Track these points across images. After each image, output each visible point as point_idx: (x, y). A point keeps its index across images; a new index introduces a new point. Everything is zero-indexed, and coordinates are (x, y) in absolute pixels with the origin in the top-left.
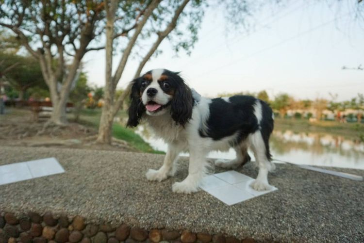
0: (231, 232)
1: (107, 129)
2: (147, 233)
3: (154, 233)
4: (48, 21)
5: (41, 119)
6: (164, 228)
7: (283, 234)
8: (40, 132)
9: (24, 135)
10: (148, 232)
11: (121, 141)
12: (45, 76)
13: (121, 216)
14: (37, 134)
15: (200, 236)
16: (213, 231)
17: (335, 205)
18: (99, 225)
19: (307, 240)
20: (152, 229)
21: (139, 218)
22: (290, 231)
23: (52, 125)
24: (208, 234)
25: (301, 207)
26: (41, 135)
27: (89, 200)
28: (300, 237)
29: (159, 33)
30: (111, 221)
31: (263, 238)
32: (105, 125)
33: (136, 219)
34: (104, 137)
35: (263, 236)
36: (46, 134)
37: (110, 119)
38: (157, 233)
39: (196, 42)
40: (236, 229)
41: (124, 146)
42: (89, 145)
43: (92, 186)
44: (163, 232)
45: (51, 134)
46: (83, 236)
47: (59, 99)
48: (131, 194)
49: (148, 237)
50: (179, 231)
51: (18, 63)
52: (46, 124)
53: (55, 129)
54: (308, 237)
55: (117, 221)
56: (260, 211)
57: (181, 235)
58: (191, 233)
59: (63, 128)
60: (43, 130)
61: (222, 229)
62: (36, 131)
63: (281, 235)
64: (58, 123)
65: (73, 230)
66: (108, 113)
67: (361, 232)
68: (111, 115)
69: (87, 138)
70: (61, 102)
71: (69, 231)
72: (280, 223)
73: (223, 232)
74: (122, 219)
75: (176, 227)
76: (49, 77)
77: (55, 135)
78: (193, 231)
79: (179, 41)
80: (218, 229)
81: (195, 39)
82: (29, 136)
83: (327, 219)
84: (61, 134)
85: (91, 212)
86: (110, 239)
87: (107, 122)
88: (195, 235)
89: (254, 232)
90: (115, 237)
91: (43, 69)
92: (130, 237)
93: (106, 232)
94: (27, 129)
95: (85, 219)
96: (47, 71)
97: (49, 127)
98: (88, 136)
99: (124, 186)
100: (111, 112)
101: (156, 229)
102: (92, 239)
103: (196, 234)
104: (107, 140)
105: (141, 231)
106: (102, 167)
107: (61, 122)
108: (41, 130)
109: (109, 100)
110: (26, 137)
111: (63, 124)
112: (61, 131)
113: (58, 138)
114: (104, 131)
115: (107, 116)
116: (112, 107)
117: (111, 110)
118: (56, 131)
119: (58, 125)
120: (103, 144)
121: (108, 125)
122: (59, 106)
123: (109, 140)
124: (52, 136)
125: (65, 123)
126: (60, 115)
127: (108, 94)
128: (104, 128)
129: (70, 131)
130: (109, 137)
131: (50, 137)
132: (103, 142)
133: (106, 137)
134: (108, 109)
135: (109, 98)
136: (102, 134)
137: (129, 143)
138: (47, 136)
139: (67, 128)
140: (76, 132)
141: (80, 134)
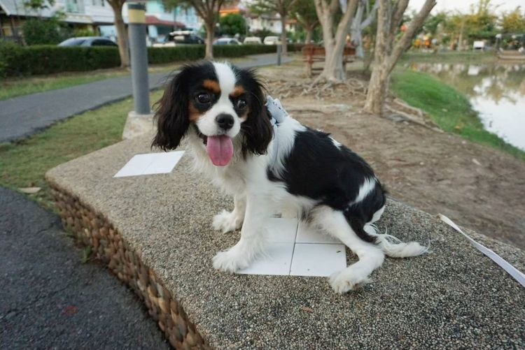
1: (377, 92)
5: (314, 72)
8: (305, 91)
9: (285, 96)
12: (319, 11)
14: (302, 93)
23: (323, 81)
26: (305, 95)
32: (374, 87)
34: (373, 103)
36: (313, 94)
37: (383, 78)
45: (317, 96)
47: (334, 43)
52: (316, 80)
53: (326, 86)
59: (334, 86)
62: (302, 90)
64: (331, 78)
66: (380, 68)
68: (384, 71)
70: (336, 48)
76: (322, 12)
77: (321, 96)
82: (292, 96)
84: (329, 96)
87: (378, 83)
91: (317, 2)
94: (293, 86)
96: (320, 4)
97: (318, 84)
100: (384, 67)
104: (376, 109)
107: (336, 77)
108: (307, 89)
109: (383, 48)
110: (288, 97)
111: (338, 81)
112: (330, 91)
113: (325, 100)
114: (373, 95)
115: (379, 74)
116: (386, 57)
117: (385, 63)
118: (325, 90)
119: (331, 81)
120: (370, 114)
121: (379, 87)
122: (333, 55)
123: (381, 109)
124: (318, 98)
125: (341, 78)
126: (333, 69)
127: (383, 37)
128: (374, 91)
129: (344, 91)
130: (381, 104)
131: (315, 98)
132: (371, 112)
133: (375, 105)
134: (380, 61)
135: (383, 43)
136: (371, 100)
137: (425, 112)
138: (312, 97)
139: (340, 86)
140: (351, 93)
141: (356, 95)
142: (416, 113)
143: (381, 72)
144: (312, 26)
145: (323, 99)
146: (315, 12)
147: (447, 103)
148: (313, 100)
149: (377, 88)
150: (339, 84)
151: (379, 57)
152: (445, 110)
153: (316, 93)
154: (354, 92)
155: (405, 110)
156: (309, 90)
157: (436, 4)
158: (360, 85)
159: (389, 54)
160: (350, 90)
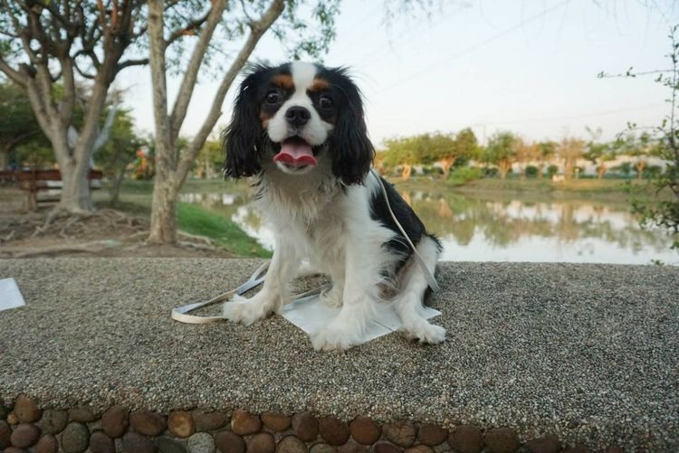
0: (327, 407)
1: (166, 215)
2: (163, 420)
3: (176, 419)
4: (35, 9)
5: (41, 205)
6: (194, 408)
7: (429, 405)
8: (39, 229)
9: (8, 237)
10: (167, 417)
11: (198, 237)
12: (41, 119)
13: (111, 388)
14: (36, 232)
15: (266, 419)
16: (291, 408)
17: (545, 337)
18: (66, 410)
19: (475, 413)
20: (172, 411)
21: (145, 390)
22: (443, 398)
23: (65, 214)
24: (281, 415)
25: (478, 347)
26: (41, 235)
27: (55, 360)
28: (462, 409)
29: (252, 25)
30: (90, 401)
31: (390, 416)
32: (161, 209)
33: (140, 392)
34: (162, 231)
35: (389, 412)
36: (54, 232)
37: (170, 197)
38: (182, 419)
39: (332, 42)
40: (337, 401)
41: (204, 246)
42: (133, 248)
43: (71, 330)
44: (197, 414)
45: (62, 233)
46: (39, 433)
47: (74, 163)
48: (144, 342)
49: (167, 428)
50: (226, 411)
52: (51, 214)
53: (70, 221)
54: (477, 409)
55: (102, 399)
56: (394, 360)
57: (230, 418)
58: (249, 415)
59: (84, 219)
60: (47, 225)
61: (308, 403)
62: (34, 228)
63: (424, 407)
64: (76, 210)
65: (18, 423)
66: (165, 185)
67: (583, 389)
68: (171, 189)
69: (133, 236)
70: (77, 169)
71: (9, 425)
72: (428, 381)
73: (310, 408)
74: (111, 395)
75: (217, 404)
76: (49, 121)
77: (68, 233)
78: (251, 411)
79: (299, 40)
80: (300, 404)
81: (329, 34)
82: (19, 238)
83: (524, 368)
84: (81, 232)
85: (50, 384)
86: (94, 435)
87: (165, 204)
88: (257, 418)
89: (371, 406)
90: (102, 430)
91: (37, 107)
92: (131, 429)
93: (83, 423)
94: (14, 225)
95: (37, 400)
96: (43, 111)
97: (57, 218)
98: (135, 231)
99: (137, 325)
100: (171, 184)
101: (179, 410)
102: (57, 436)
103: (260, 416)
104: (167, 238)
105: (151, 416)
106: (105, 291)
107: (82, 207)
108: (41, 226)
109: (165, 161)
110: (11, 239)
111: (87, 213)
112: (80, 226)
113: (77, 238)
114: (161, 220)
115: (165, 192)
116: (171, 173)
117: (171, 179)
118: (73, 225)
119: (77, 214)
120: (160, 244)
121: (167, 209)
122: (74, 178)
123: (173, 237)
124: (65, 236)
125: (90, 209)
126: (78, 195)
127: (163, 149)
128: (160, 215)
129: (101, 225)
130: (172, 230)
131: (60, 237)
132: (161, 242)
133: (165, 232)
134: (164, 178)
135: (166, 156)
136: (158, 226)
137: (213, 240)
138: (54, 236)
139: (94, 219)
140: (112, 226)
141: (120, 228)
142: (204, 242)
143: (167, 190)
144: (8, 146)
145: (73, 237)
146: (35, 122)
147: (223, 231)
148: (59, 241)
149: (165, 211)
150: (90, 217)
151: (162, 173)
152: (225, 239)
153: (60, 230)
154: (116, 226)
155: (188, 239)
156: (45, 227)
157: (221, 114)
159: (175, 170)
160: (108, 223)
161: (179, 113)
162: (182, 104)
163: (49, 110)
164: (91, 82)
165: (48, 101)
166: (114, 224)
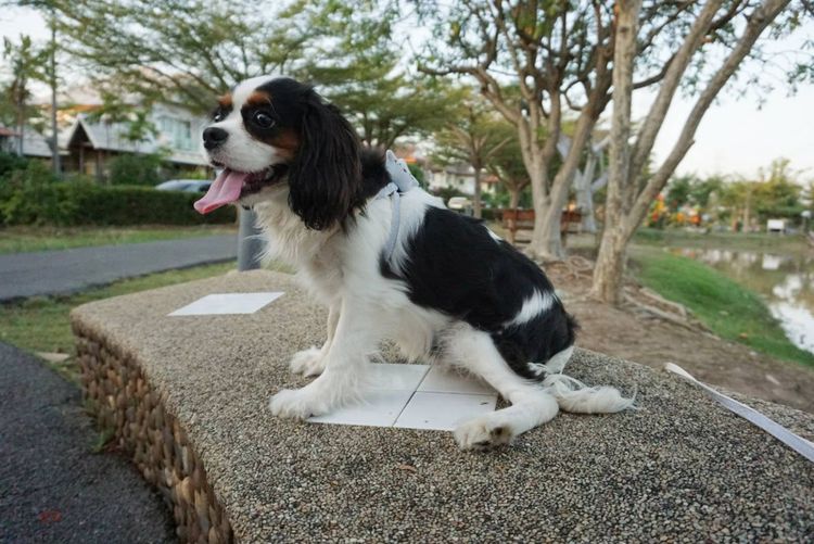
1: (610, 269)
32: (606, 260)
34: (604, 286)
37: (618, 248)
47: (549, 203)
51: (508, 139)
59: (548, 264)
64: (543, 253)
66: (614, 232)
68: (620, 237)
70: (551, 210)
76: (532, 159)
87: (612, 255)
91: (524, 144)
96: (529, 149)
100: (621, 231)
104: (609, 296)
107: (550, 252)
109: (618, 204)
111: (553, 258)
114: (604, 274)
115: (612, 241)
116: (623, 217)
117: (621, 225)
119: (543, 258)
120: (600, 302)
121: (613, 261)
122: (547, 218)
123: (616, 296)
125: (558, 255)
126: (548, 237)
127: (617, 189)
128: (604, 268)
129: (562, 273)
130: (616, 287)
132: (602, 300)
133: (608, 289)
134: (614, 223)
135: (618, 197)
136: (600, 281)
137: (690, 310)
139: (557, 265)
140: (573, 276)
141: (580, 278)
142: (675, 311)
143: (615, 239)
144: (520, 186)
147: (727, 302)
149: (610, 263)
150: (555, 262)
151: (612, 217)
152: (724, 313)
154: (577, 275)
155: (657, 304)
158: (587, 266)
159: (627, 213)
160: (571, 272)
161: (643, 144)
162: (648, 132)
163: (535, 148)
164: (576, 115)
165: (534, 138)
166: (576, 273)
